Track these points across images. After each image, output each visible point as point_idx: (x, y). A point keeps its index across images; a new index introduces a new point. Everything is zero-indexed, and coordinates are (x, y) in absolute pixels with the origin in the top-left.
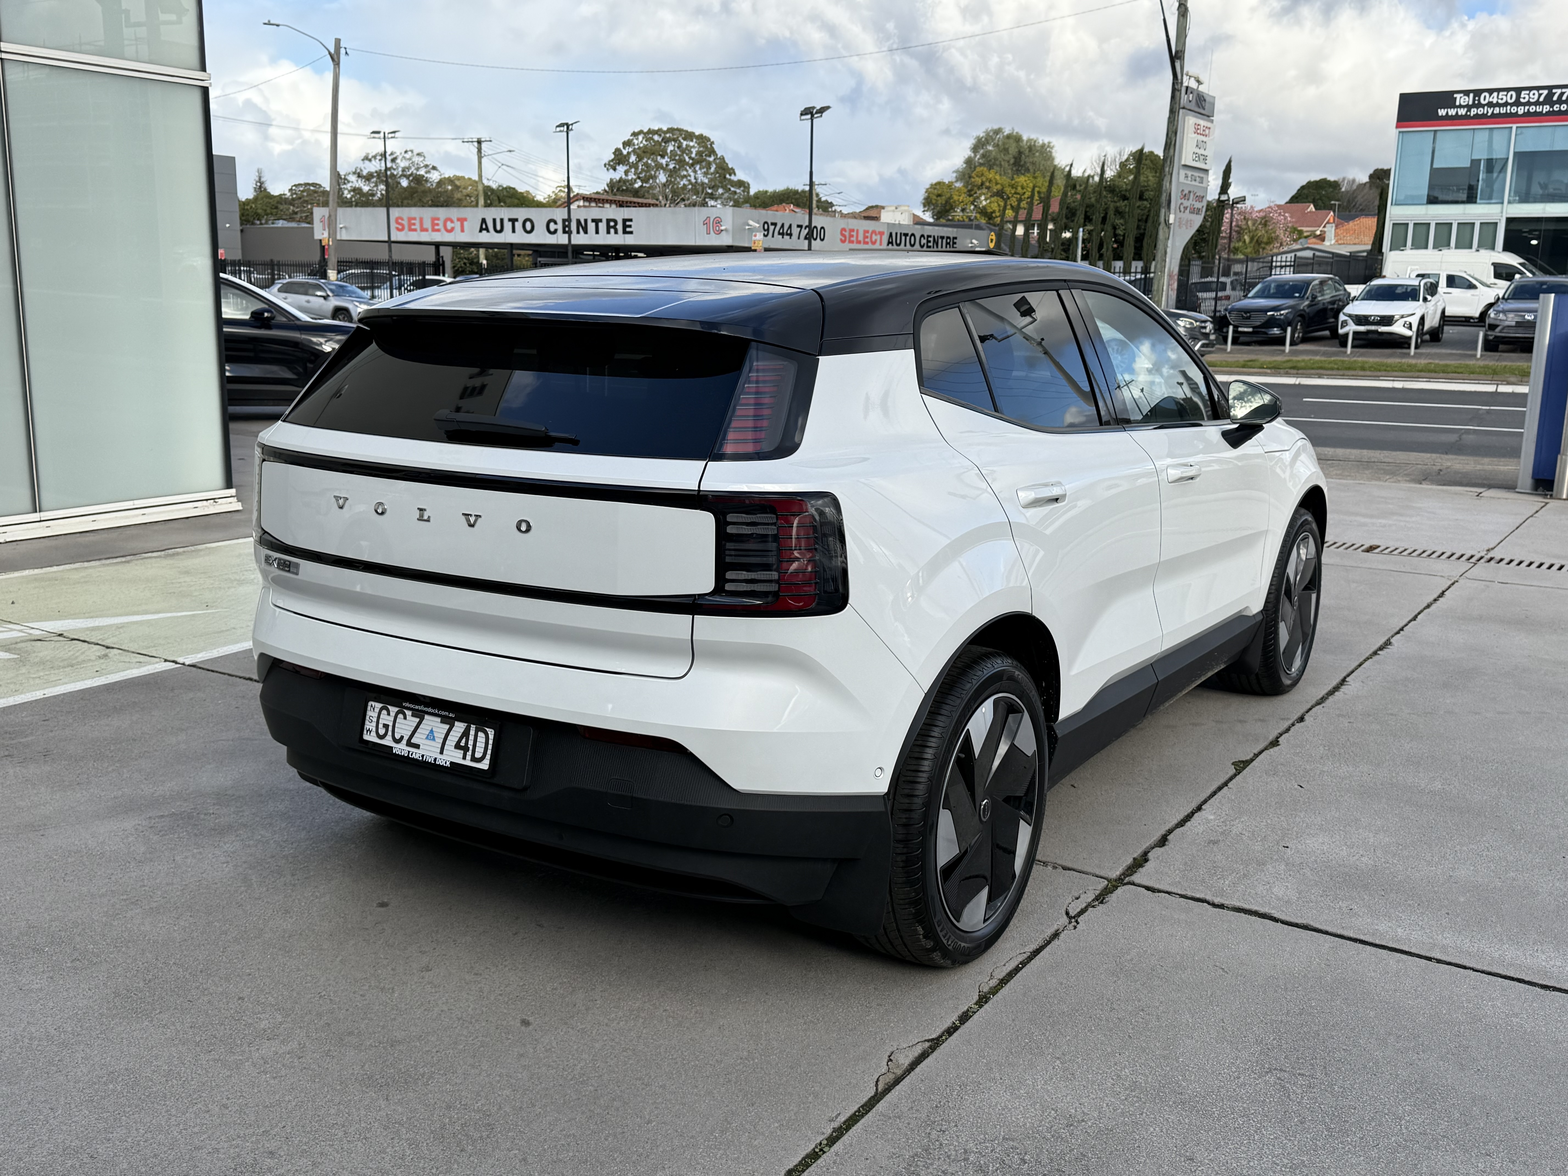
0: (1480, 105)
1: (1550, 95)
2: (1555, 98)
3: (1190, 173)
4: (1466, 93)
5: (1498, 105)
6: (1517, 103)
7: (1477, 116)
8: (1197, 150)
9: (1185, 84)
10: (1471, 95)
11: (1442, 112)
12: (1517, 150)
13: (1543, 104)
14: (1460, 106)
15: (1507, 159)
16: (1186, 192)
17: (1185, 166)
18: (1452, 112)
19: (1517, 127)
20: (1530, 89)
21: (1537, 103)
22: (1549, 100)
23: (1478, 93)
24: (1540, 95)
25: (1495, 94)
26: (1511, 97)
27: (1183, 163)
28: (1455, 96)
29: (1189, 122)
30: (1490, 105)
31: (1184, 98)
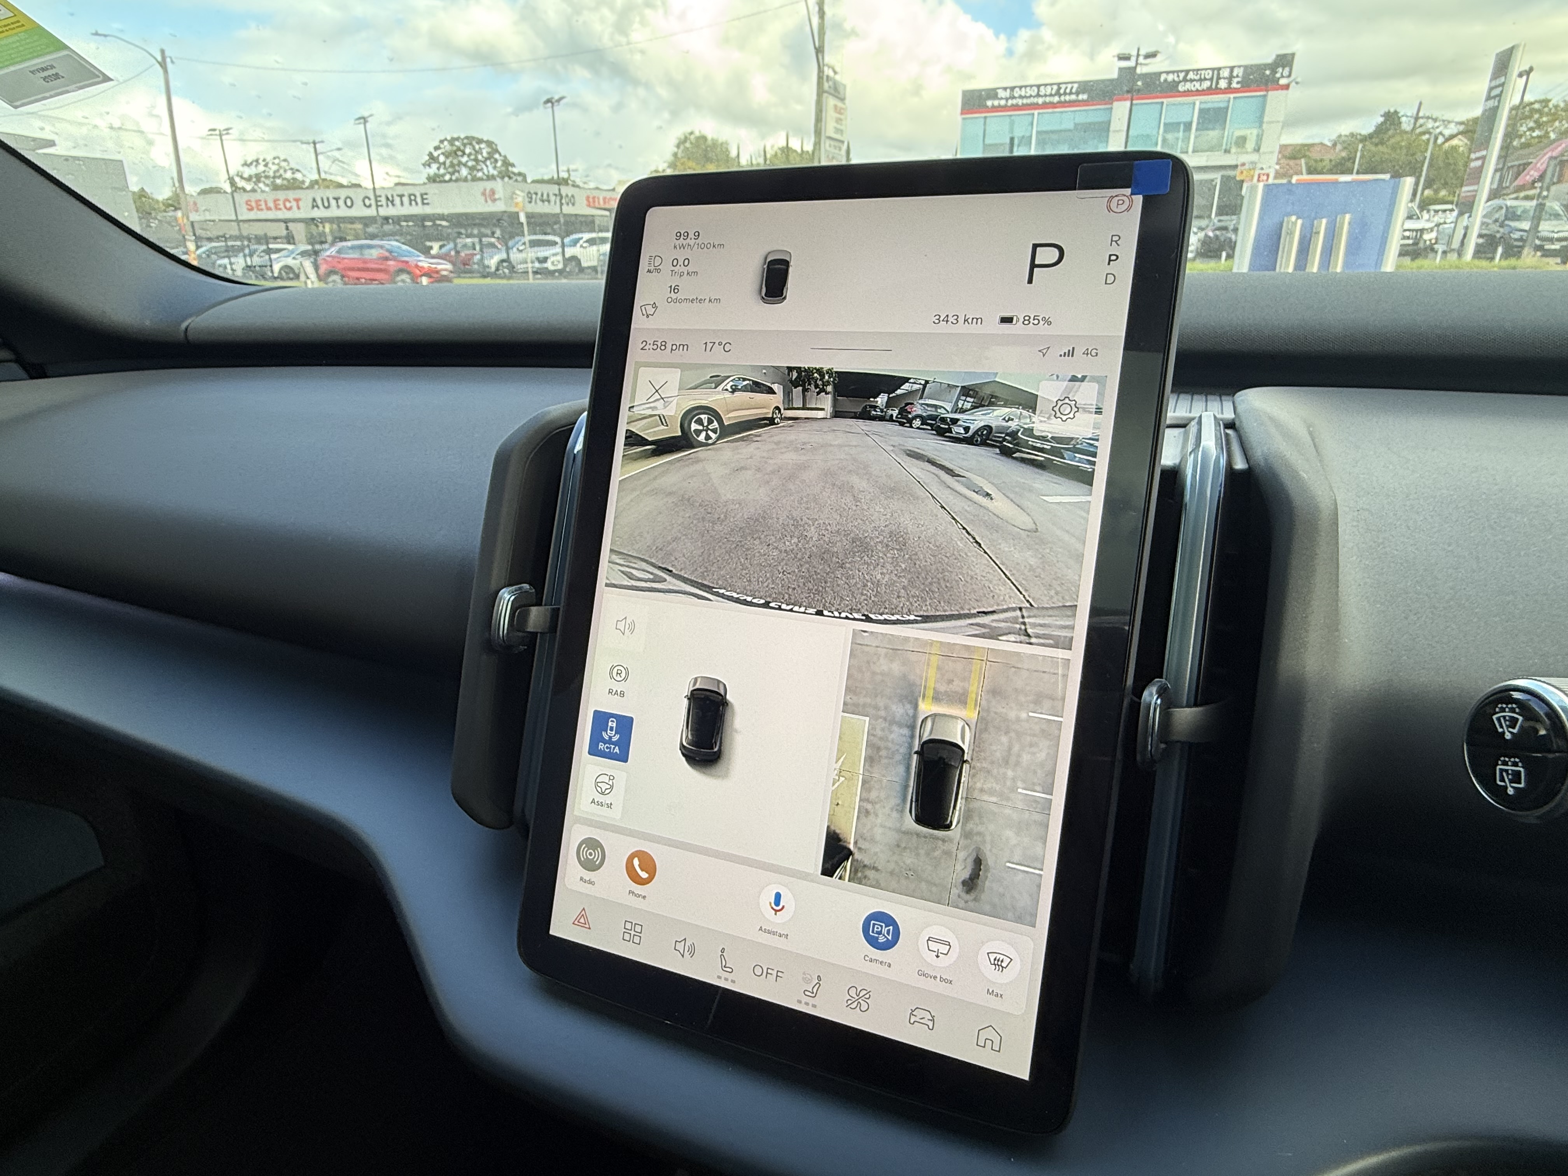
0: (1013, 98)
1: (1059, 89)
2: (1062, 91)
4: (1005, 89)
5: (1025, 97)
6: (1038, 95)
7: (1013, 105)
8: (836, 125)
9: (826, 72)
10: (1008, 90)
11: (989, 103)
12: (1039, 129)
13: (1054, 95)
14: (1002, 98)
15: (1031, 136)
18: (996, 103)
19: (1039, 114)
20: (1046, 85)
21: (1051, 95)
22: (1058, 93)
23: (1012, 89)
24: (1052, 89)
25: (1023, 89)
26: (1034, 91)
28: (998, 91)
29: (830, 103)
30: (1021, 97)
31: (826, 86)
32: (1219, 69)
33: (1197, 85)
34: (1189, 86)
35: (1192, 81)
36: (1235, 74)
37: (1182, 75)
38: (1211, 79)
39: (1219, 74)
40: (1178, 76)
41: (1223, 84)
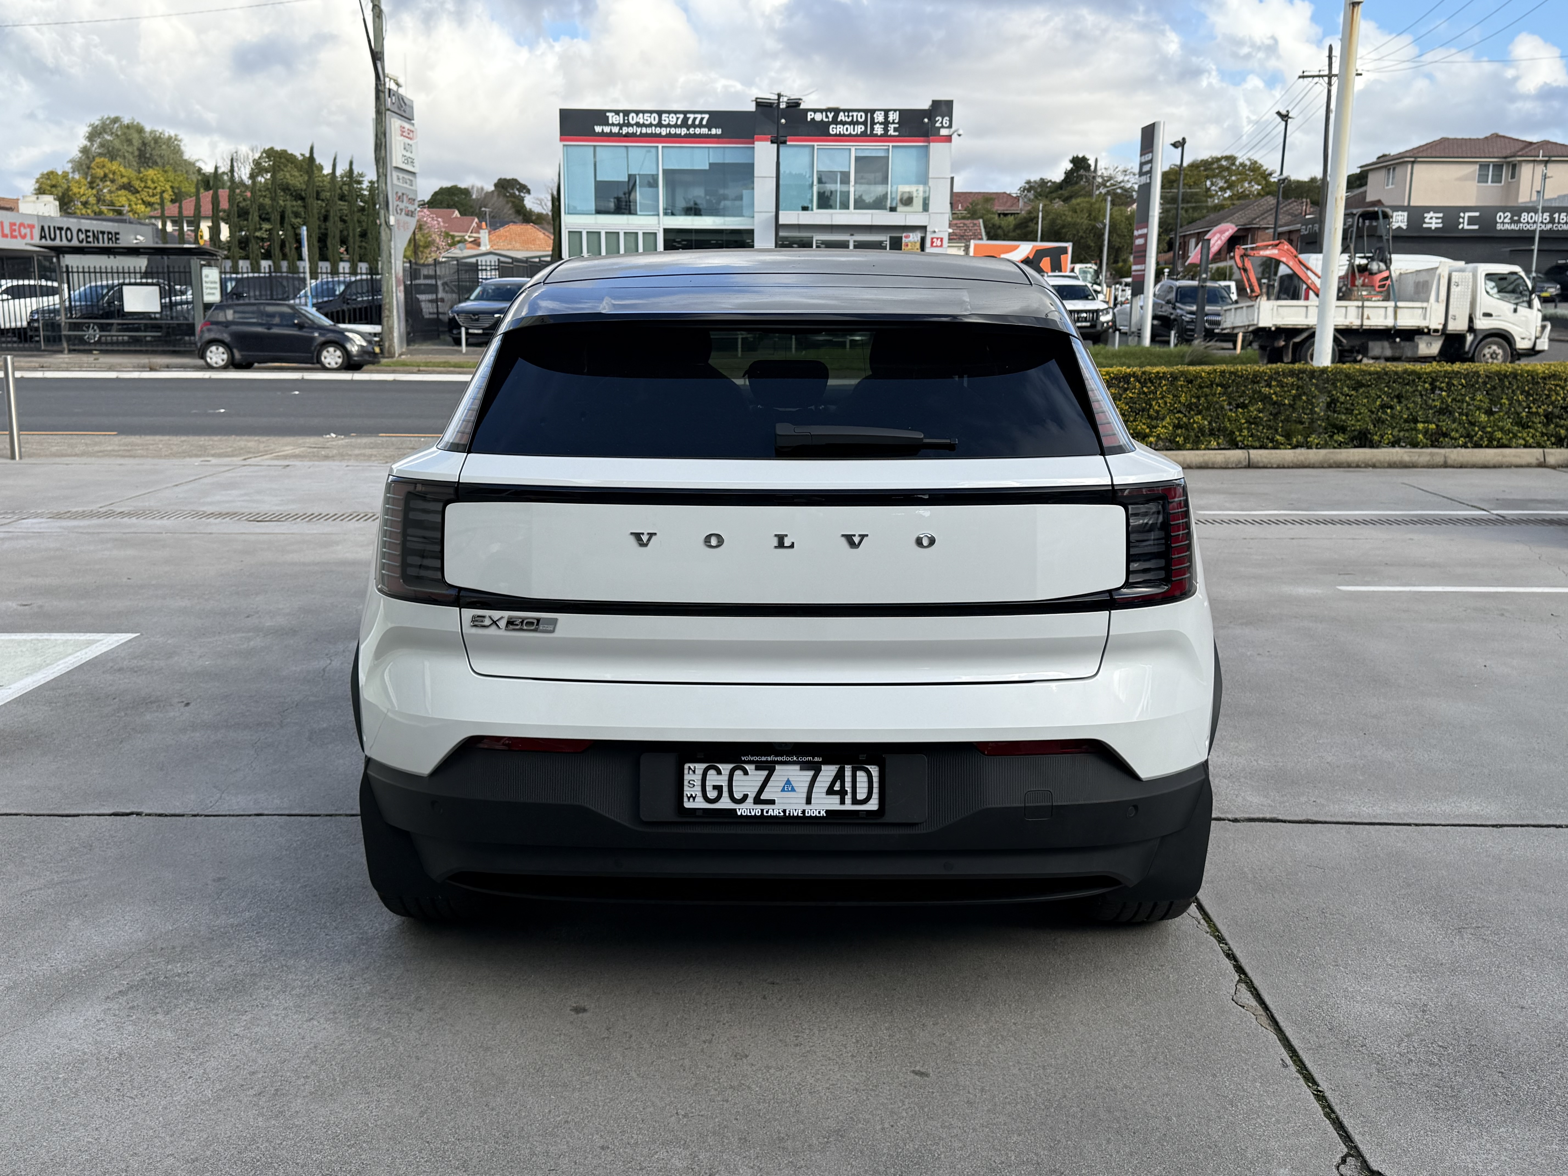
0: (629, 125)
1: (686, 119)
2: (690, 122)
3: (401, 175)
4: (617, 112)
5: (644, 125)
6: (660, 125)
7: (627, 135)
8: (405, 153)
9: (387, 86)
10: (621, 115)
11: (598, 129)
12: (666, 167)
13: (681, 126)
14: (613, 125)
15: (658, 175)
16: (400, 194)
17: (396, 168)
18: (607, 129)
19: (663, 147)
20: (669, 112)
21: (676, 126)
22: (684, 124)
23: (626, 113)
24: (678, 118)
25: (641, 115)
26: (654, 119)
27: (394, 165)
28: (608, 114)
29: (395, 124)
30: (638, 125)
31: (388, 100)
32: (873, 112)
33: (850, 128)
34: (840, 129)
36: (891, 119)
39: (872, 119)
40: (827, 117)
41: (878, 130)
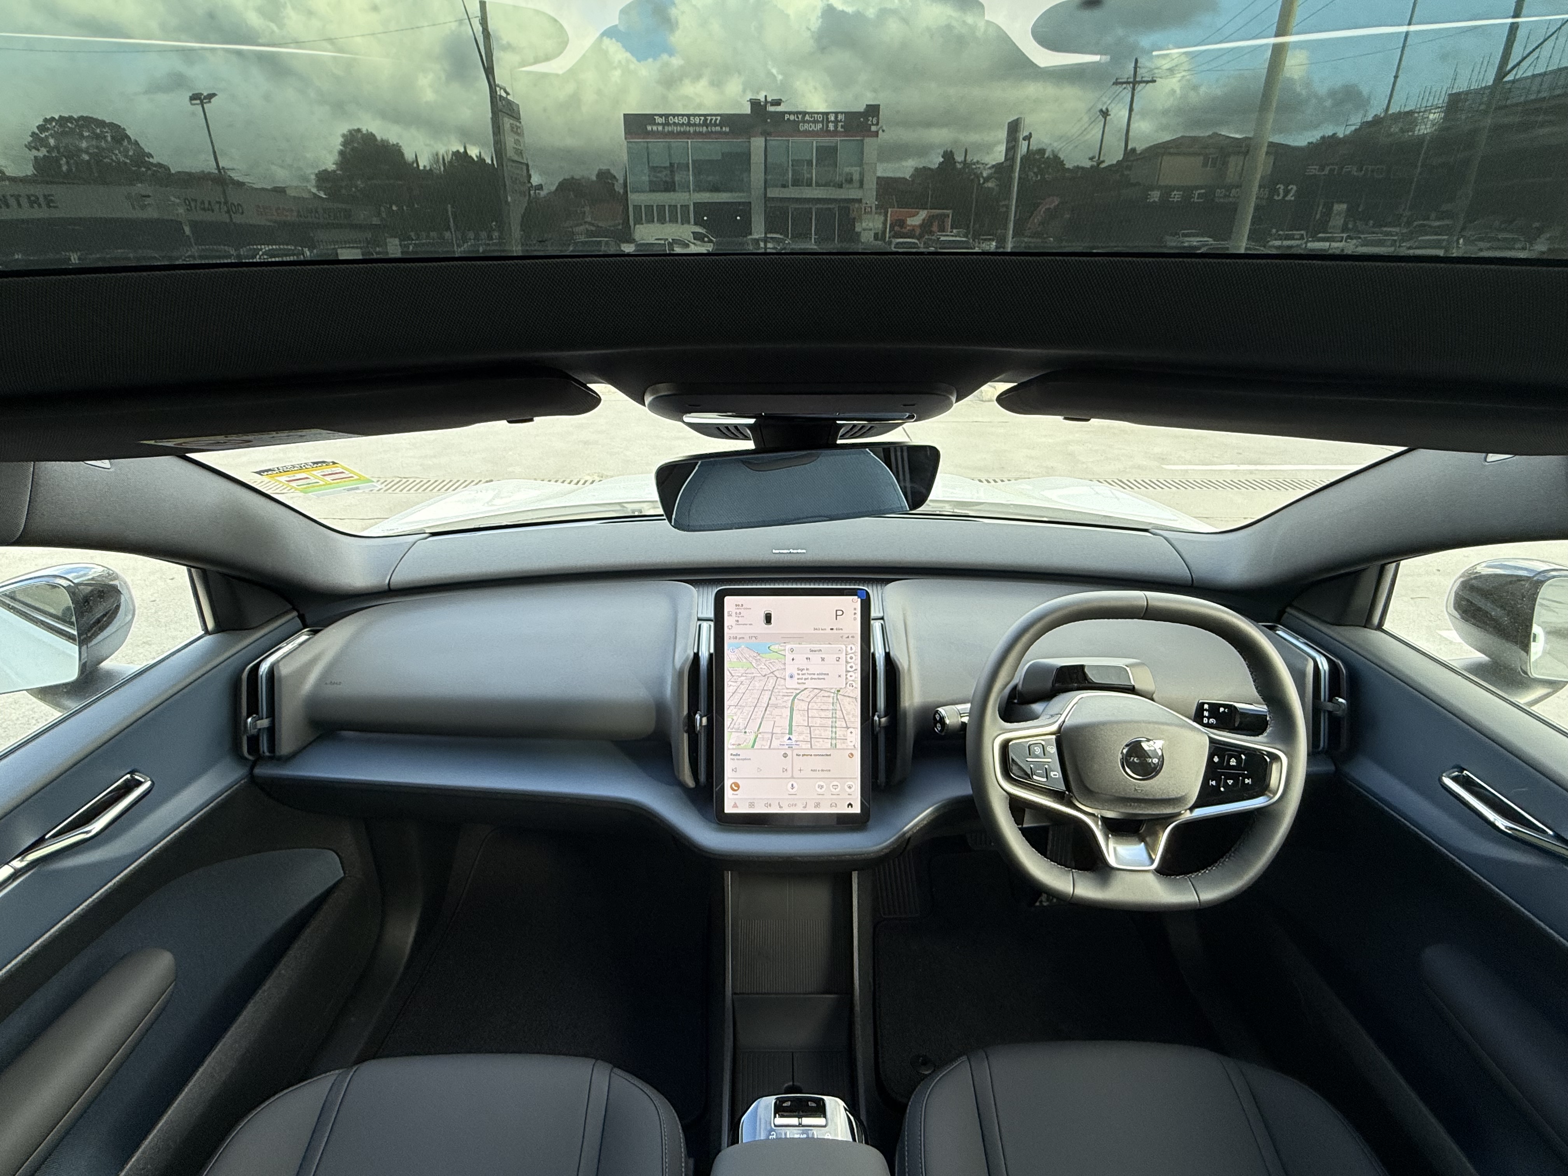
0: (669, 125)
1: (706, 120)
2: (708, 123)
4: (661, 116)
5: (679, 125)
6: (689, 125)
7: (668, 133)
8: (516, 147)
10: (664, 118)
11: (649, 128)
12: (695, 158)
13: (703, 126)
14: (659, 124)
15: (689, 164)
18: (655, 128)
19: (692, 141)
20: (694, 115)
21: (699, 125)
22: (705, 124)
23: (667, 116)
24: (700, 119)
25: (676, 118)
26: (685, 120)
28: (655, 117)
30: (675, 125)
31: (499, 104)
32: (827, 114)
33: (813, 126)
34: (806, 126)
35: (808, 122)
36: (839, 118)
37: (800, 117)
38: (822, 122)
39: (827, 118)
40: (798, 117)
41: (831, 127)
